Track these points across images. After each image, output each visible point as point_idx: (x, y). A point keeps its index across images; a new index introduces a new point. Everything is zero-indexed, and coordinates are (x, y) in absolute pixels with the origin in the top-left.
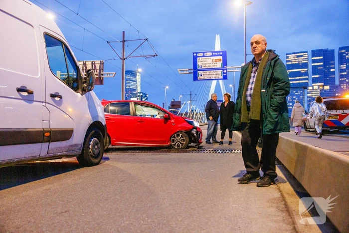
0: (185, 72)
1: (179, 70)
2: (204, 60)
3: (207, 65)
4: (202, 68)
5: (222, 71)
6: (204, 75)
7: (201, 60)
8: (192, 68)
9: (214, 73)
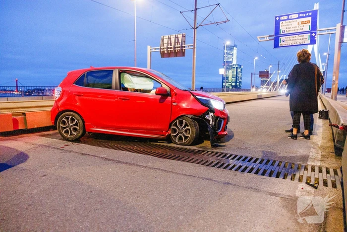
0: (265, 39)
1: (258, 37)
2: (289, 24)
3: (291, 29)
4: (286, 33)
5: (310, 34)
6: (287, 41)
7: (284, 24)
8: (274, 34)
9: (300, 38)
